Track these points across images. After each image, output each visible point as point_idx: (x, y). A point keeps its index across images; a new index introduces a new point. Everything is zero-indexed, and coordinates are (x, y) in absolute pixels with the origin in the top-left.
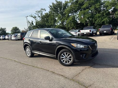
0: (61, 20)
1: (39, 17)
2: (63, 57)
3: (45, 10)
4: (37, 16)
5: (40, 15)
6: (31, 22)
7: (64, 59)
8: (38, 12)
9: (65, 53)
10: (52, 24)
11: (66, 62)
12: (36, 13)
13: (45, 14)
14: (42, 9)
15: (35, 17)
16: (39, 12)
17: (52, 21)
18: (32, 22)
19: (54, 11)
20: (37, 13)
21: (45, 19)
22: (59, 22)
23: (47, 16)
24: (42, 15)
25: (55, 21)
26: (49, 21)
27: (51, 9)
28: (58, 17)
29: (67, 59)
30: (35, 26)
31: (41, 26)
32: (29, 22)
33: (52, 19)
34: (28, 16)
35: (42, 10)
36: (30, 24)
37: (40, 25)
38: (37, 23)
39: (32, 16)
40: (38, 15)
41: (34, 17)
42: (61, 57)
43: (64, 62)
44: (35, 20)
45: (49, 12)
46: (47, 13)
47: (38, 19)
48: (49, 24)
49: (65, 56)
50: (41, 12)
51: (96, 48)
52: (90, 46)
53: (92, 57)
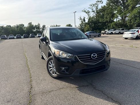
0: (120, 14)
1: (93, 11)
2: (51, 65)
3: (102, 2)
5: (94, 9)
6: (82, 18)
8: (93, 5)
9: (52, 61)
10: (108, 20)
11: (53, 72)
12: (90, 7)
13: (102, 7)
14: (98, 1)
15: (88, 13)
17: (108, 17)
18: (84, 18)
20: (91, 7)
21: (101, 14)
22: (117, 17)
23: (103, 9)
24: (97, 9)
25: (113, 16)
26: (105, 16)
28: (117, 10)
29: (54, 69)
30: (86, 23)
31: (94, 23)
33: (108, 14)
34: (76, 12)
35: (98, 3)
36: (82, 21)
38: (89, 20)
39: (85, 12)
40: (92, 9)
42: (49, 65)
43: (51, 72)
44: (88, 16)
45: (107, 5)
46: (104, 6)
47: (91, 15)
48: (104, 20)
50: (96, 5)
51: (97, 61)
52: (78, 56)
53: (80, 73)
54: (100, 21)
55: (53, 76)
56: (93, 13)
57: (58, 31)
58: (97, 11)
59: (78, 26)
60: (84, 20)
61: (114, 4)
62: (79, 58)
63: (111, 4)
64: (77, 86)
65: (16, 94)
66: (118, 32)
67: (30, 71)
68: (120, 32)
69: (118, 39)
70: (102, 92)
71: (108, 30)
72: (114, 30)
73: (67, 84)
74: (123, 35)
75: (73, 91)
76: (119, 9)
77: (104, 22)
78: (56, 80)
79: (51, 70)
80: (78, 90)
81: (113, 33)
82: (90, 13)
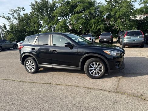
1: (16, 18)
3: (24, 10)
4: (11, 17)
5: (16, 16)
7: (93, 70)
8: (13, 11)
9: (94, 63)
11: (96, 74)
12: (10, 12)
14: (20, 8)
15: (8, 19)
16: (15, 11)
18: (5, 25)
19: (38, 12)
20: (12, 13)
21: (25, 22)
23: (27, 17)
24: (19, 16)
25: (40, 25)
27: (33, 9)
29: (97, 70)
30: (9, 31)
33: (35, 22)
35: (20, 10)
36: (2, 29)
37: (18, 30)
38: (11, 27)
39: (4, 17)
40: (14, 16)
41: (6, 19)
42: (90, 69)
43: (93, 75)
44: (9, 23)
45: (31, 13)
47: (14, 22)
48: (32, 29)
49: (95, 66)
50: (17, 12)
54: (27, 30)
56: (15, 20)
58: (19, 18)
60: (5, 27)
82: (11, 20)
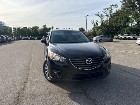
0: (135, 19)
1: (107, 15)
3: (116, 6)
5: (108, 13)
6: (95, 22)
8: (106, 9)
10: (122, 24)
12: (103, 11)
13: (116, 11)
14: (113, 5)
15: (101, 16)
16: (108, 9)
17: (122, 21)
18: (97, 22)
20: (105, 11)
21: (115, 18)
22: (132, 22)
23: (117, 14)
24: (111, 13)
25: (128, 20)
26: (119, 20)
28: (132, 15)
30: (99, 27)
31: (107, 28)
32: (93, 22)
33: (123, 18)
34: (88, 15)
35: (112, 7)
36: (94, 25)
37: (106, 26)
38: (102, 23)
39: (98, 15)
40: (106, 13)
44: (101, 20)
45: (122, 9)
46: (119, 10)
47: (104, 19)
48: (118, 25)
50: (110, 9)
51: (93, 67)
52: (71, 60)
53: (73, 79)
54: (114, 25)
55: (48, 79)
56: (107, 17)
57: (60, 33)
58: (111, 15)
59: (90, 30)
60: (97, 24)
61: (130, 8)
62: (72, 63)
63: (126, 8)
64: (69, 92)
65: (7, 94)
66: (133, 38)
67: (29, 72)
68: (134, 38)
69: (130, 45)
70: (94, 102)
71: (121, 35)
72: (128, 35)
73: (60, 89)
74: (137, 40)
75: (63, 97)
76: (134, 13)
77: (118, 26)
78: (50, 83)
79: (47, 72)
80: (69, 96)
81: (127, 38)
82: (103, 17)
